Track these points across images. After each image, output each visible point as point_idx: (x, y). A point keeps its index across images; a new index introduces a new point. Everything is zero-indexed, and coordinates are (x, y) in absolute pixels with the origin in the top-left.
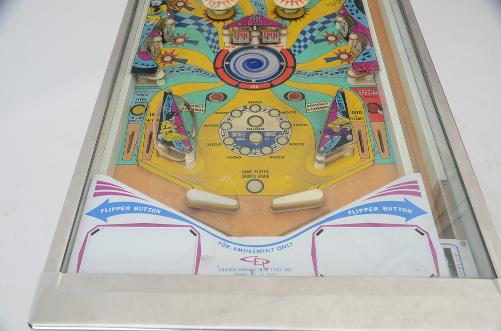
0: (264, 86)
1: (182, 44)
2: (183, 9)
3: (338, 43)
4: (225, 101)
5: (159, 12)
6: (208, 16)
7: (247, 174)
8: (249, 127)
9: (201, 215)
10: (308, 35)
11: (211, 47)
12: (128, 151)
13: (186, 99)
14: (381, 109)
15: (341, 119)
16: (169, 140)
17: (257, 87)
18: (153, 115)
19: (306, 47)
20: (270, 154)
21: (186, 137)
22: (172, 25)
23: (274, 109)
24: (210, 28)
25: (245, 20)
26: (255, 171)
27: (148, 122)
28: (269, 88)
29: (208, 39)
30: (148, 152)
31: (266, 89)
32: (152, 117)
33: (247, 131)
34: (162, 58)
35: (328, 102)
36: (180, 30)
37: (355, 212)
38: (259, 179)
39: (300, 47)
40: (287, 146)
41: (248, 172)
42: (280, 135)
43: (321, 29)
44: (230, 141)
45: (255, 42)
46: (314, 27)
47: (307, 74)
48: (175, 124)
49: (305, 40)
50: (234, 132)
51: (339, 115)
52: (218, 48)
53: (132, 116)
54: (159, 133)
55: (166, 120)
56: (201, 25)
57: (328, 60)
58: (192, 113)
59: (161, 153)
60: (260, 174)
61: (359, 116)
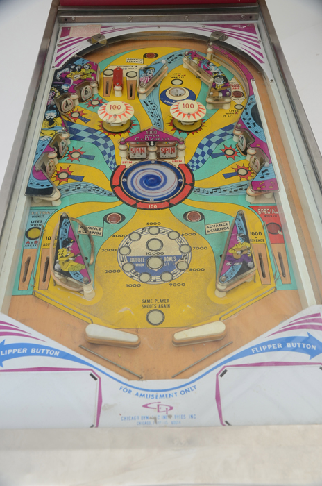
0: (163, 205)
1: (77, 159)
2: (79, 121)
3: (236, 157)
4: (123, 223)
5: (54, 125)
6: (103, 128)
7: (147, 303)
8: (148, 251)
9: (100, 351)
10: (206, 149)
11: (107, 162)
12: (24, 279)
13: (83, 220)
14: (281, 230)
15: (242, 244)
16: (66, 270)
17: (155, 206)
18: (49, 238)
19: (204, 162)
20: (170, 281)
21: (84, 267)
22: (66, 139)
23: (173, 231)
25: (142, 134)
26: (156, 300)
27: (44, 247)
28: (167, 208)
30: (44, 280)
31: (164, 208)
32: (48, 242)
33: (146, 255)
34: (58, 175)
35: (228, 223)
36: (75, 144)
37: (259, 349)
38: (160, 309)
39: (198, 162)
40: (188, 272)
41: (149, 301)
42: (180, 260)
43: (218, 142)
44: (129, 267)
45: (153, 157)
46: (211, 140)
47: (206, 192)
48: (72, 252)
49: (203, 154)
50: (133, 257)
51: (240, 239)
52: (115, 164)
53: (27, 240)
54: (55, 262)
55: (63, 247)
57: (227, 176)
58: (89, 236)
59: (58, 282)
60: (161, 304)
61: (259, 237)
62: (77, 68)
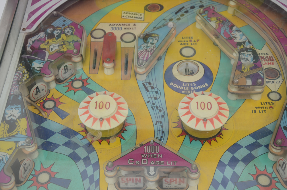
1: (45, 185)
2: (53, 115)
5: (14, 133)
10: (228, 172)
22: (32, 153)
24: (89, 152)
29: (84, 175)
43: (246, 160)
46: (236, 155)
49: (225, 182)
56: (76, 146)
62: (56, 33)
